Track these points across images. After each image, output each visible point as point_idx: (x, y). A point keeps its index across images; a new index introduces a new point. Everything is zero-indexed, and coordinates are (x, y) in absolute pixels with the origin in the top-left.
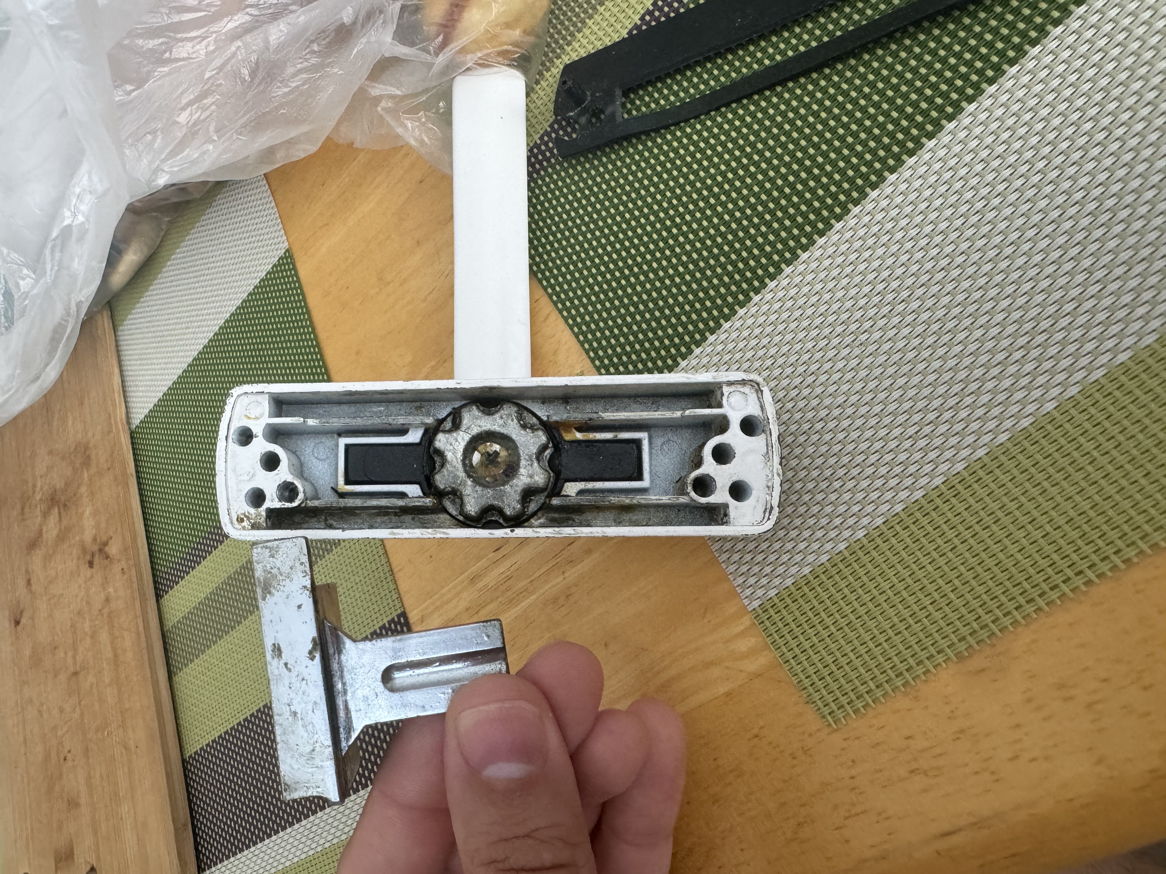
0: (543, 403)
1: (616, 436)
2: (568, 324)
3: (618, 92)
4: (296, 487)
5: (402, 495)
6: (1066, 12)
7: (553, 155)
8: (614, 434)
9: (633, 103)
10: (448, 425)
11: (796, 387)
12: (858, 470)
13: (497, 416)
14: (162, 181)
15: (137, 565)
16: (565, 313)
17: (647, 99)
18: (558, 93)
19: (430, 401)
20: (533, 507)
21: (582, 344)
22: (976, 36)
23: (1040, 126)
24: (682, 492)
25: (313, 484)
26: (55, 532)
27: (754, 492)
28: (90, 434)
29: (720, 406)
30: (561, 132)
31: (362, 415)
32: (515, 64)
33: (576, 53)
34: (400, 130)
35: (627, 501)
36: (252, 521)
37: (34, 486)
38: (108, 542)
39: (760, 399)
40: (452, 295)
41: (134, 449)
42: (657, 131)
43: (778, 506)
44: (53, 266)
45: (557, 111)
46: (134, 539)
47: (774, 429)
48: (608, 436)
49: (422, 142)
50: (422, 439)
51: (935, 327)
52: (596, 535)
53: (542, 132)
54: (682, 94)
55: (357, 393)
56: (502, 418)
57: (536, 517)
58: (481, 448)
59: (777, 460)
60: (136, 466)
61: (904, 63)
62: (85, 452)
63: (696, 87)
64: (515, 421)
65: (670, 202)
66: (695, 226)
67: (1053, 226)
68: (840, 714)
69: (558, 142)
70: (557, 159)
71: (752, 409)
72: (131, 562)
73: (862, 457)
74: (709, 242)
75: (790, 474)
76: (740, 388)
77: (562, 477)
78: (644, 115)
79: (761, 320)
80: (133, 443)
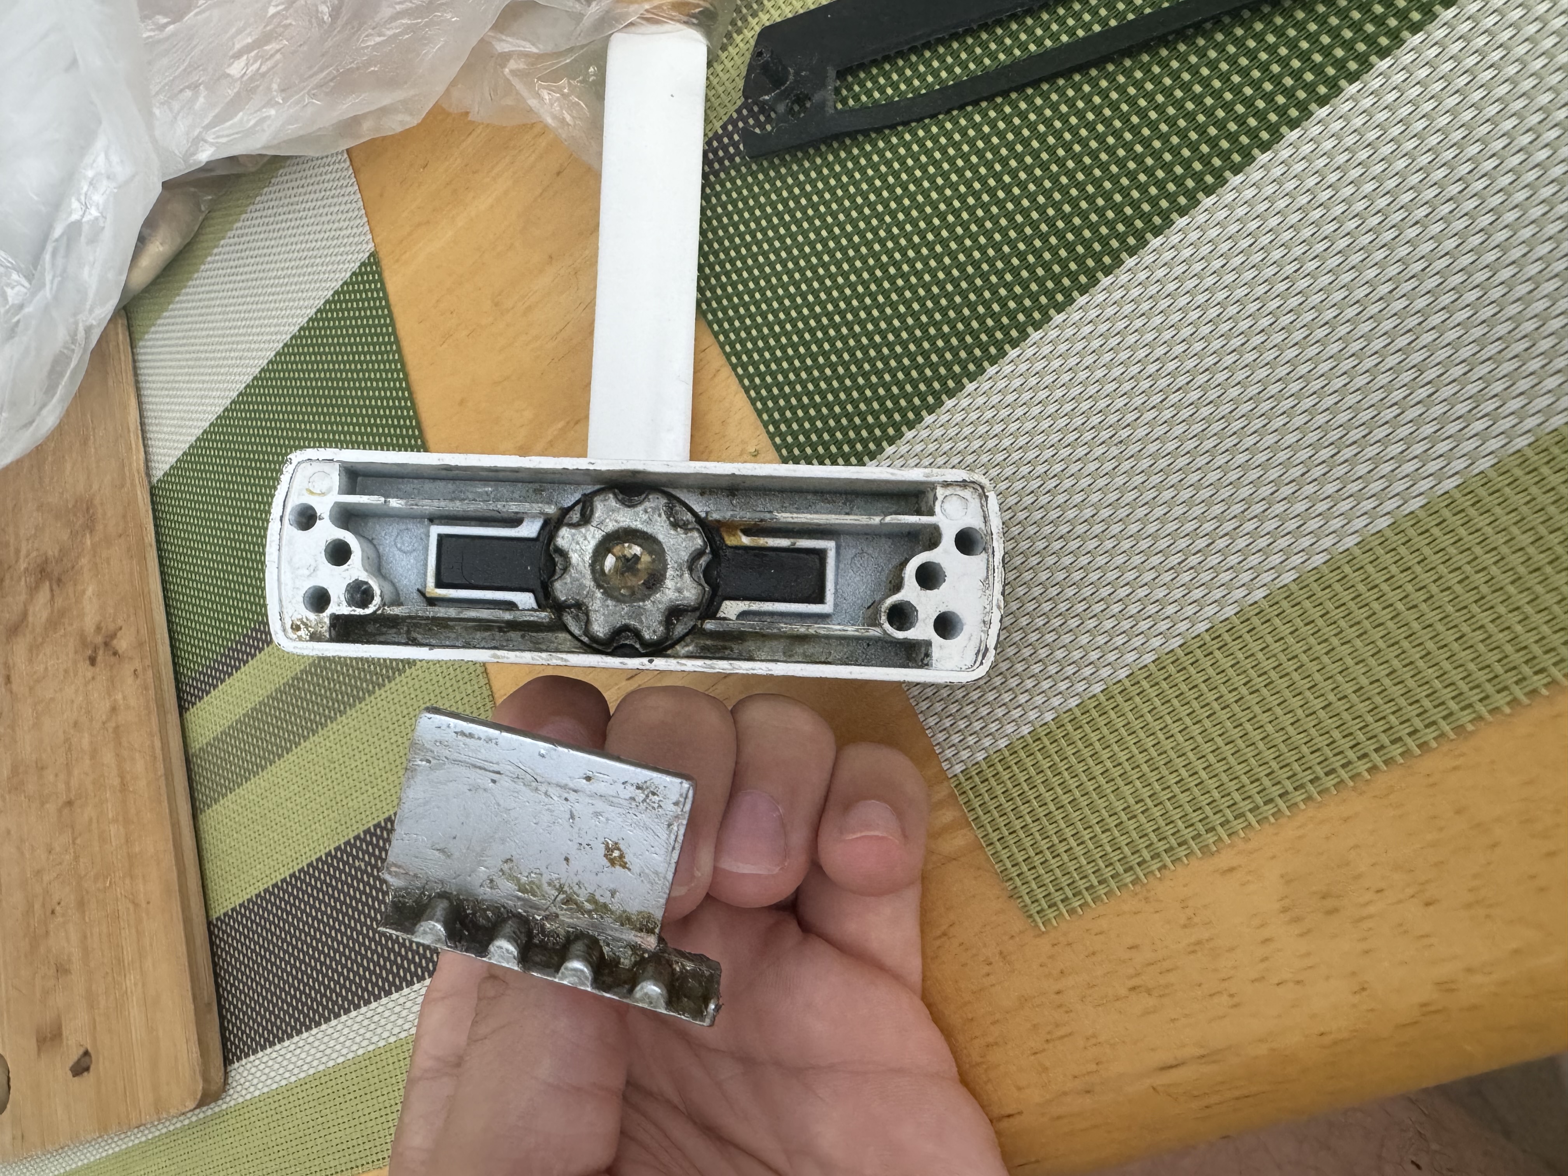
0: (702, 494)
1: (794, 544)
2: (744, 386)
3: (831, 73)
4: (370, 587)
5: (511, 606)
6: (1429, 15)
7: (738, 152)
8: (792, 540)
9: (850, 88)
10: (575, 516)
11: (1032, 492)
12: (1101, 606)
13: (640, 509)
14: (205, 156)
15: (155, 665)
16: (740, 371)
17: (869, 85)
18: (751, 68)
19: (554, 483)
20: (680, 629)
21: (759, 413)
22: (1309, 37)
23: (1378, 169)
24: (874, 622)
25: (393, 584)
26: (44, 615)
27: (965, 627)
28: (95, 487)
29: (931, 513)
30: (751, 121)
31: (463, 496)
32: (695, 21)
33: (779, 12)
34: (533, 102)
35: (803, 630)
36: (312, 630)
37: (18, 551)
38: (115, 634)
39: (984, 507)
40: (591, 333)
41: (154, 510)
42: (879, 131)
43: (996, 648)
44: (54, 277)
45: (747, 92)
46: (152, 632)
47: (998, 546)
48: (784, 543)
49: (563, 121)
50: (539, 534)
51: (1216, 427)
52: (760, 672)
53: (725, 118)
54: (916, 83)
55: (457, 468)
56: (646, 511)
57: (683, 643)
58: (617, 549)
59: (998, 587)
60: (157, 533)
61: (1213, 65)
62: (88, 509)
63: (935, 73)
64: (664, 516)
65: (889, 231)
66: (919, 266)
67: (1380, 305)
68: (1051, 913)
69: (746, 134)
70: (743, 158)
71: (973, 521)
72: (148, 662)
73: (1108, 590)
74: (935, 290)
75: (1014, 606)
76: (959, 491)
77: (720, 593)
78: (864, 107)
79: (995, 399)
80: (153, 503)
